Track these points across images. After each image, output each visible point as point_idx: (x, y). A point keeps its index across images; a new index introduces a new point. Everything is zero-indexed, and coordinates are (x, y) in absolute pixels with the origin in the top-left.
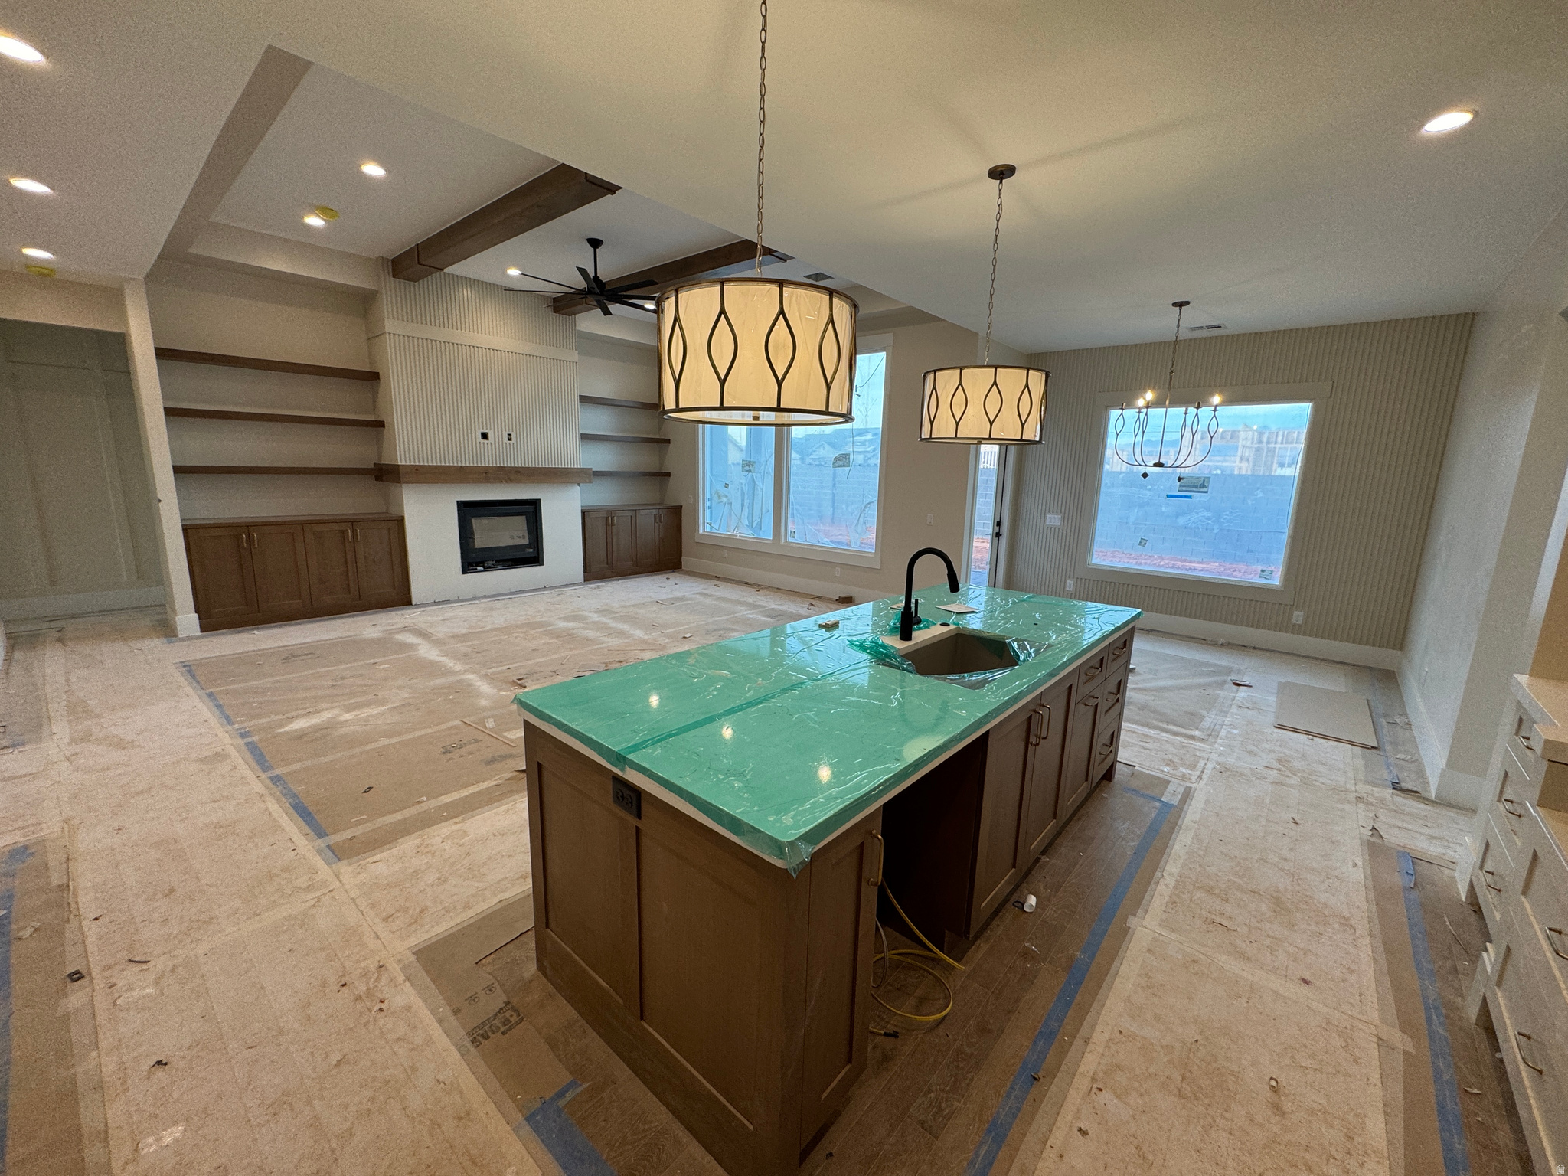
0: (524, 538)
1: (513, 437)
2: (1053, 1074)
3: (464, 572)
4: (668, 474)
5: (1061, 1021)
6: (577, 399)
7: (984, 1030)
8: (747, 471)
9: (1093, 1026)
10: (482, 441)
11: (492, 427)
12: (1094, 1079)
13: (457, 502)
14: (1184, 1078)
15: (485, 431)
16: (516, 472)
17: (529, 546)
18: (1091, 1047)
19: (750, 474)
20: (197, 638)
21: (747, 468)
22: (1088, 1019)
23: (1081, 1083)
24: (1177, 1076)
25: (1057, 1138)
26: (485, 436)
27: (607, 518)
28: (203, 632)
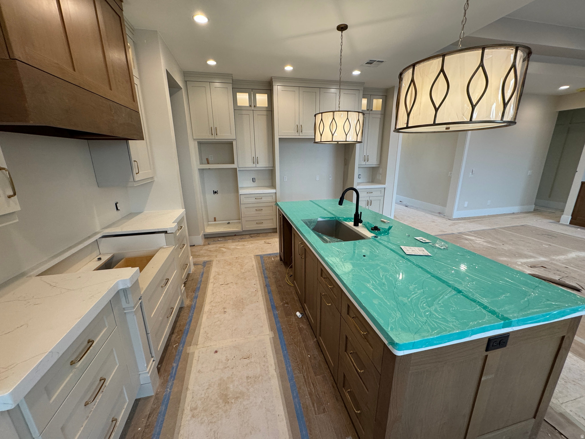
2: (264, 288)
5: (269, 296)
7: (280, 286)
9: (263, 299)
12: (258, 291)
14: (243, 302)
18: (261, 295)
20: (566, 225)
22: (265, 300)
23: (259, 289)
24: (244, 301)
25: (258, 282)
28: (569, 224)
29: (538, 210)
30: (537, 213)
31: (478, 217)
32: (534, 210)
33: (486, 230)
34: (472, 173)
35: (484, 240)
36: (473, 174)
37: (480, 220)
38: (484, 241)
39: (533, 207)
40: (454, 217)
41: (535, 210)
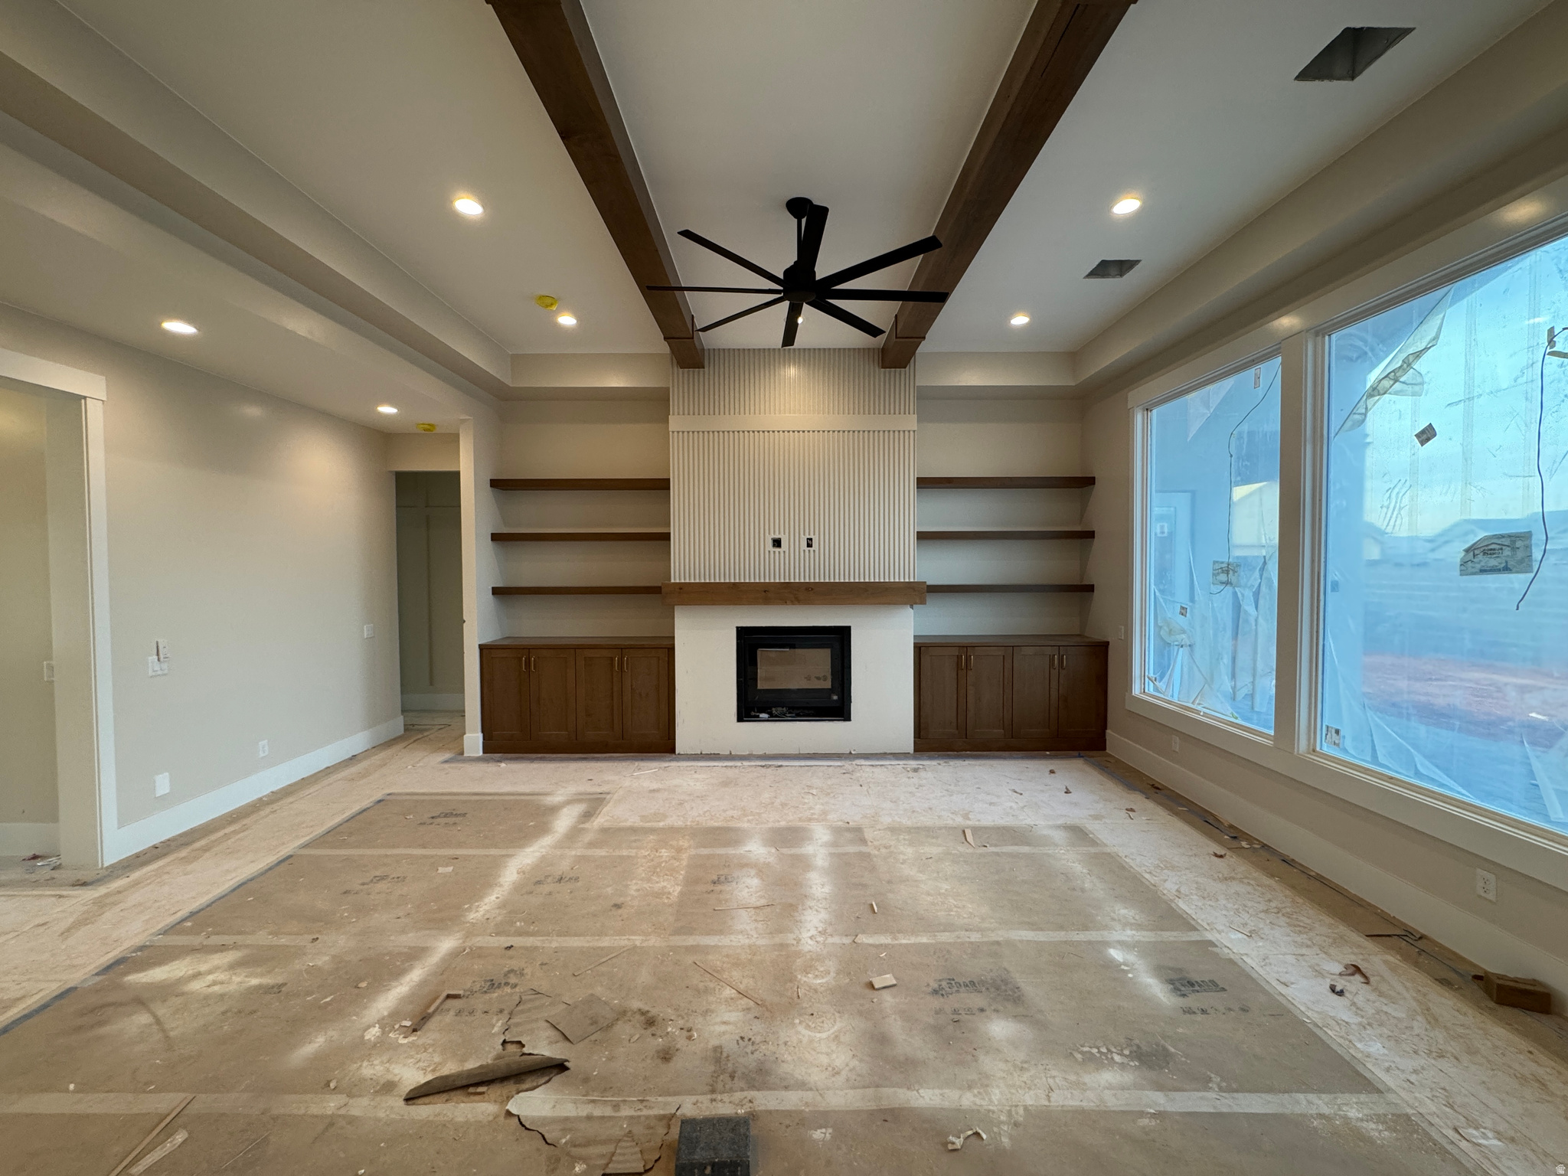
0: (825, 680)
1: (815, 543)
3: (740, 719)
4: (1090, 588)
6: (913, 484)
8: (1222, 583)
10: (772, 549)
11: (787, 531)
13: (737, 628)
15: (777, 536)
16: (807, 589)
17: (832, 691)
19: (1229, 588)
20: (478, 759)
21: (1223, 577)
26: (777, 543)
27: (959, 657)
28: (484, 753)
29: (413, 725)
30: (415, 739)
31: (230, 814)
32: (405, 730)
33: (251, 880)
34: (158, 654)
35: (230, 956)
36: (162, 659)
37: (235, 832)
38: (233, 967)
39: (400, 721)
40: (110, 858)
41: (408, 728)
